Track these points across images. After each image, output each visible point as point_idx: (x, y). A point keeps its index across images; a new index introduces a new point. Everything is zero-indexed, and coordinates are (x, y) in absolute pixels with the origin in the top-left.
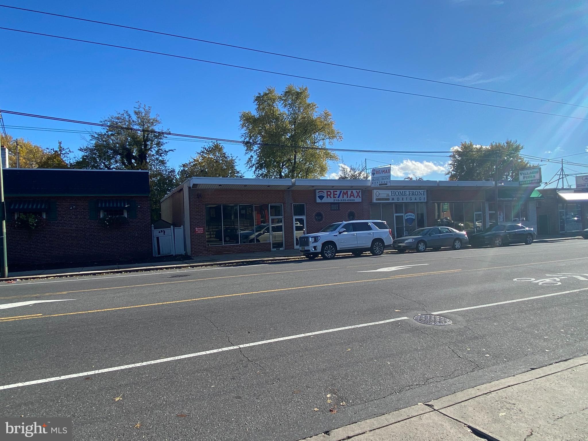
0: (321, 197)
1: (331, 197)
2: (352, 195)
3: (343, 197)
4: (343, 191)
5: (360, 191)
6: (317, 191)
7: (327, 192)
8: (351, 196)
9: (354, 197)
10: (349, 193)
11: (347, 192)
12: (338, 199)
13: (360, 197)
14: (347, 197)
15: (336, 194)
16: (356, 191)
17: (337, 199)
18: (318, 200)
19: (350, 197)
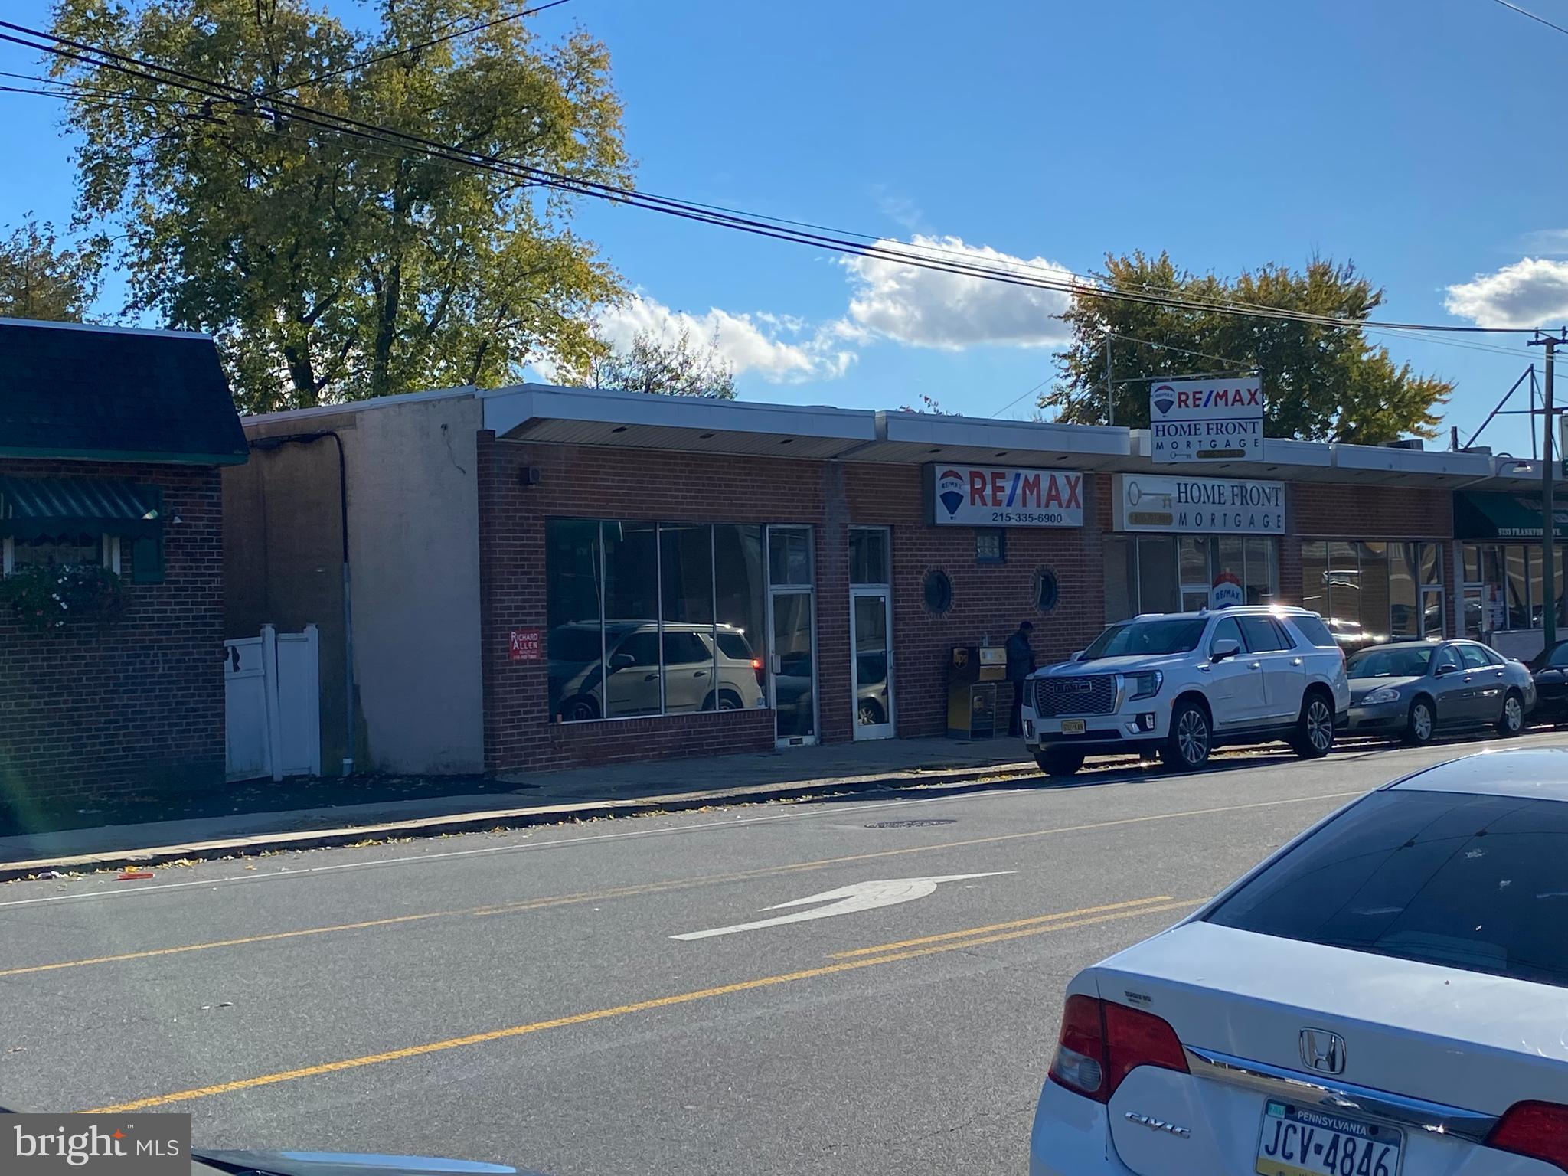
0: (953, 501)
1: (984, 503)
2: (1054, 493)
3: (1025, 505)
4: (1023, 472)
5: (1078, 478)
6: (939, 470)
7: (973, 475)
8: (1050, 498)
9: (1061, 506)
10: (1045, 485)
11: (1037, 477)
12: (1010, 509)
13: (1078, 507)
14: (1039, 505)
15: (1002, 489)
16: (1067, 477)
17: (1004, 509)
18: (943, 516)
19: (1047, 505)
